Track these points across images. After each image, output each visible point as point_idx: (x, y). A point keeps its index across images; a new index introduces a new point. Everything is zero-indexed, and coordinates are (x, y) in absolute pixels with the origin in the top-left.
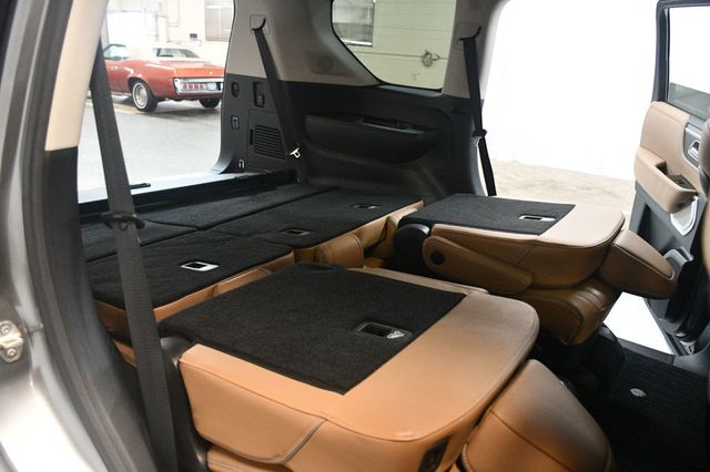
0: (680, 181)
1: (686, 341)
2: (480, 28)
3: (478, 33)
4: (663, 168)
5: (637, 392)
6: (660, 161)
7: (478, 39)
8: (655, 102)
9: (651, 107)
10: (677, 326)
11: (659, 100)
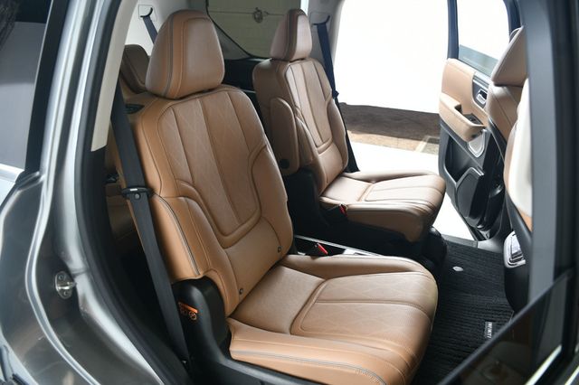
0: (473, 118)
1: (484, 230)
2: (329, 17)
3: (328, 19)
4: (459, 108)
5: (457, 269)
6: (457, 103)
7: (328, 25)
8: (450, 59)
9: (447, 63)
10: (477, 221)
11: (452, 57)
